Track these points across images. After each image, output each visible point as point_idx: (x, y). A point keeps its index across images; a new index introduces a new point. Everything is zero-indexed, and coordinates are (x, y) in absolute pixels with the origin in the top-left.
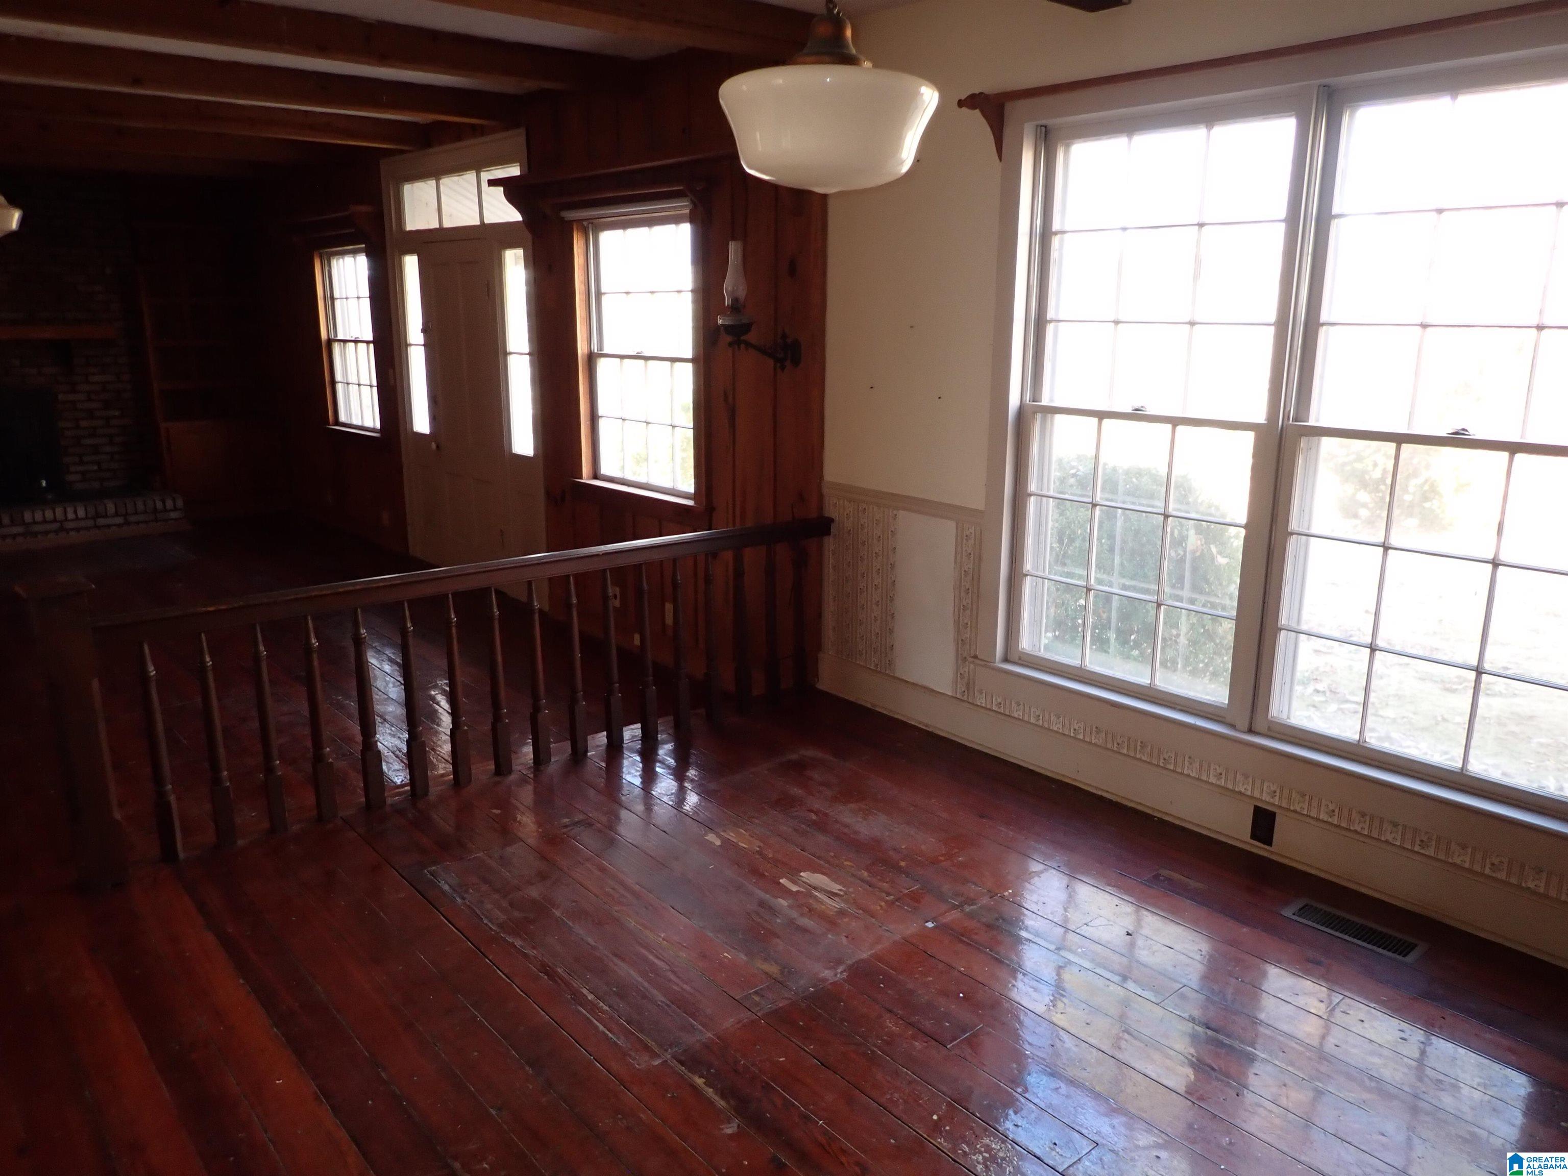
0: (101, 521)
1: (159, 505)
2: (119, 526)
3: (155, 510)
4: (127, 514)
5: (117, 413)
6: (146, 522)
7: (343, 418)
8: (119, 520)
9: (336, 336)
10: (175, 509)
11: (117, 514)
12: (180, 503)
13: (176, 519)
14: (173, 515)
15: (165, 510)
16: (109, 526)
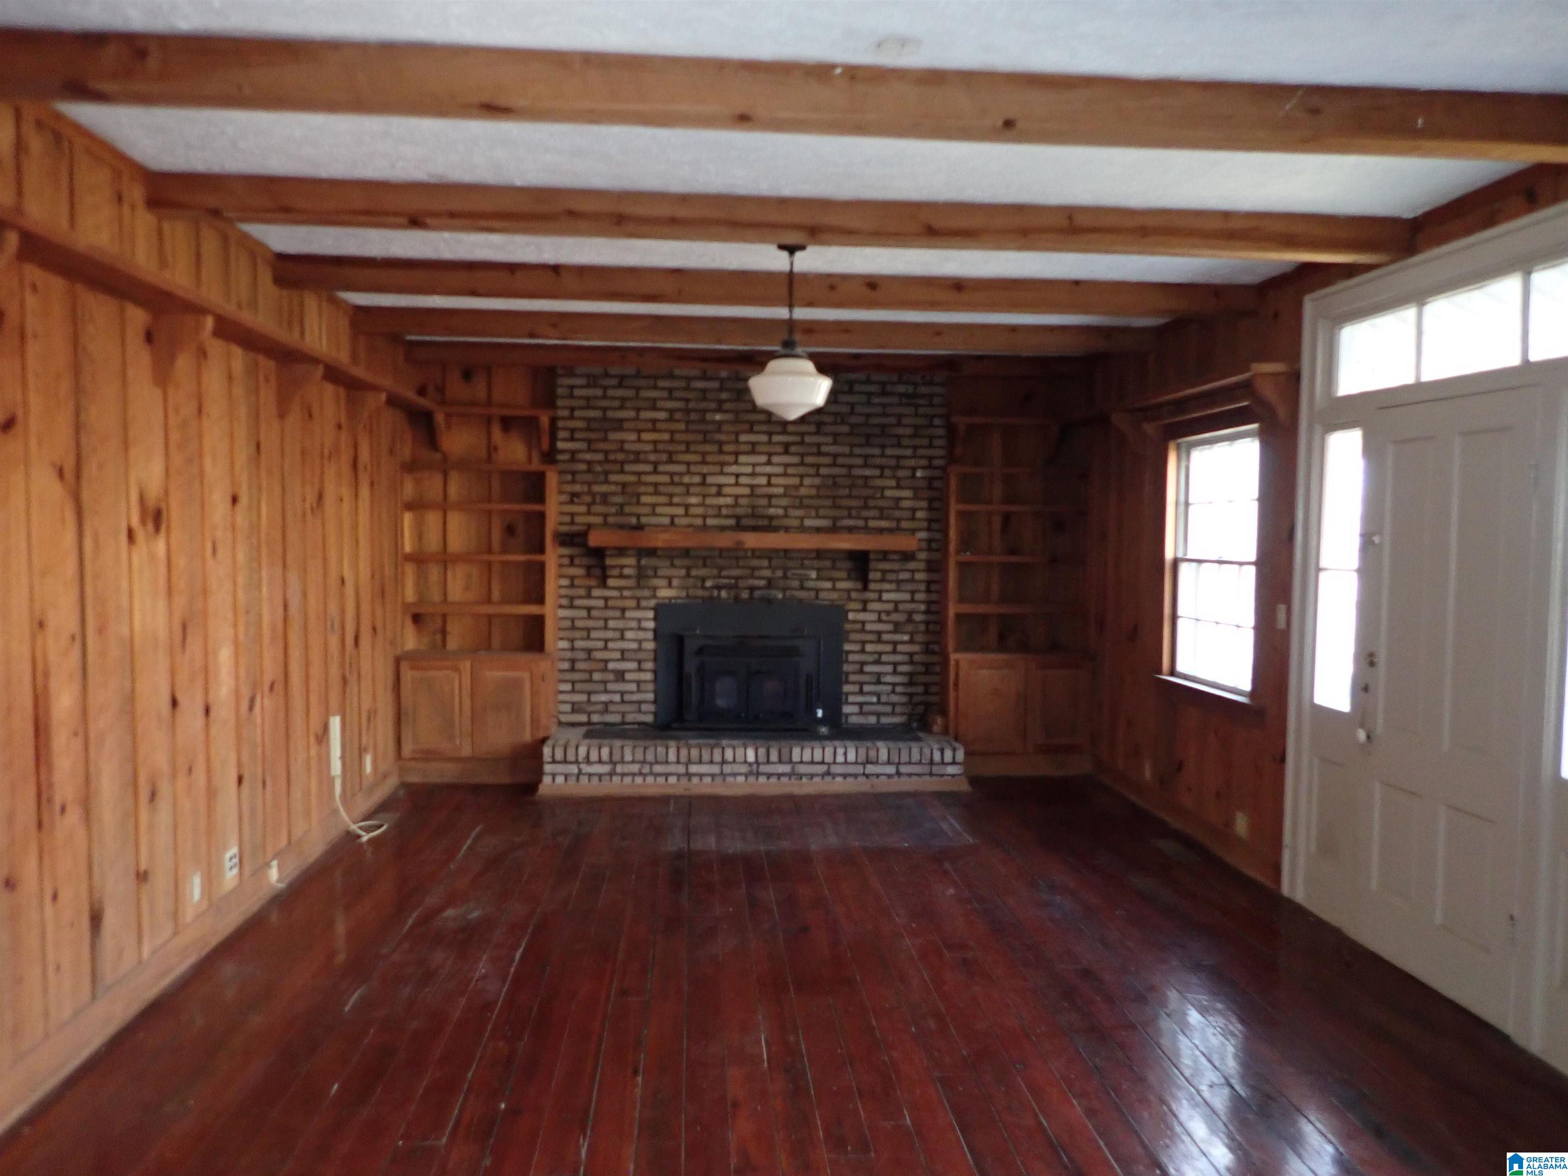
0: (870, 769)
1: (937, 757)
2: (889, 776)
3: (932, 763)
4: (899, 763)
5: (906, 638)
6: (919, 775)
7: (1181, 667)
8: (891, 770)
9: (1186, 555)
10: (954, 763)
11: (889, 762)
12: (960, 756)
13: (953, 776)
14: (951, 770)
15: (943, 763)
16: (878, 776)
